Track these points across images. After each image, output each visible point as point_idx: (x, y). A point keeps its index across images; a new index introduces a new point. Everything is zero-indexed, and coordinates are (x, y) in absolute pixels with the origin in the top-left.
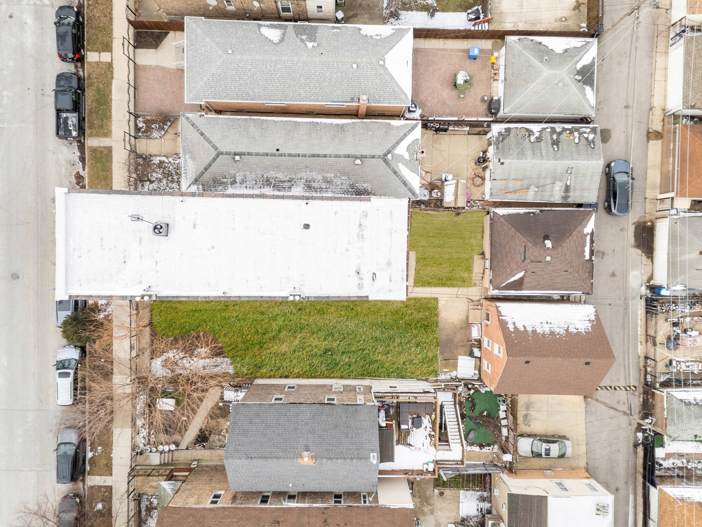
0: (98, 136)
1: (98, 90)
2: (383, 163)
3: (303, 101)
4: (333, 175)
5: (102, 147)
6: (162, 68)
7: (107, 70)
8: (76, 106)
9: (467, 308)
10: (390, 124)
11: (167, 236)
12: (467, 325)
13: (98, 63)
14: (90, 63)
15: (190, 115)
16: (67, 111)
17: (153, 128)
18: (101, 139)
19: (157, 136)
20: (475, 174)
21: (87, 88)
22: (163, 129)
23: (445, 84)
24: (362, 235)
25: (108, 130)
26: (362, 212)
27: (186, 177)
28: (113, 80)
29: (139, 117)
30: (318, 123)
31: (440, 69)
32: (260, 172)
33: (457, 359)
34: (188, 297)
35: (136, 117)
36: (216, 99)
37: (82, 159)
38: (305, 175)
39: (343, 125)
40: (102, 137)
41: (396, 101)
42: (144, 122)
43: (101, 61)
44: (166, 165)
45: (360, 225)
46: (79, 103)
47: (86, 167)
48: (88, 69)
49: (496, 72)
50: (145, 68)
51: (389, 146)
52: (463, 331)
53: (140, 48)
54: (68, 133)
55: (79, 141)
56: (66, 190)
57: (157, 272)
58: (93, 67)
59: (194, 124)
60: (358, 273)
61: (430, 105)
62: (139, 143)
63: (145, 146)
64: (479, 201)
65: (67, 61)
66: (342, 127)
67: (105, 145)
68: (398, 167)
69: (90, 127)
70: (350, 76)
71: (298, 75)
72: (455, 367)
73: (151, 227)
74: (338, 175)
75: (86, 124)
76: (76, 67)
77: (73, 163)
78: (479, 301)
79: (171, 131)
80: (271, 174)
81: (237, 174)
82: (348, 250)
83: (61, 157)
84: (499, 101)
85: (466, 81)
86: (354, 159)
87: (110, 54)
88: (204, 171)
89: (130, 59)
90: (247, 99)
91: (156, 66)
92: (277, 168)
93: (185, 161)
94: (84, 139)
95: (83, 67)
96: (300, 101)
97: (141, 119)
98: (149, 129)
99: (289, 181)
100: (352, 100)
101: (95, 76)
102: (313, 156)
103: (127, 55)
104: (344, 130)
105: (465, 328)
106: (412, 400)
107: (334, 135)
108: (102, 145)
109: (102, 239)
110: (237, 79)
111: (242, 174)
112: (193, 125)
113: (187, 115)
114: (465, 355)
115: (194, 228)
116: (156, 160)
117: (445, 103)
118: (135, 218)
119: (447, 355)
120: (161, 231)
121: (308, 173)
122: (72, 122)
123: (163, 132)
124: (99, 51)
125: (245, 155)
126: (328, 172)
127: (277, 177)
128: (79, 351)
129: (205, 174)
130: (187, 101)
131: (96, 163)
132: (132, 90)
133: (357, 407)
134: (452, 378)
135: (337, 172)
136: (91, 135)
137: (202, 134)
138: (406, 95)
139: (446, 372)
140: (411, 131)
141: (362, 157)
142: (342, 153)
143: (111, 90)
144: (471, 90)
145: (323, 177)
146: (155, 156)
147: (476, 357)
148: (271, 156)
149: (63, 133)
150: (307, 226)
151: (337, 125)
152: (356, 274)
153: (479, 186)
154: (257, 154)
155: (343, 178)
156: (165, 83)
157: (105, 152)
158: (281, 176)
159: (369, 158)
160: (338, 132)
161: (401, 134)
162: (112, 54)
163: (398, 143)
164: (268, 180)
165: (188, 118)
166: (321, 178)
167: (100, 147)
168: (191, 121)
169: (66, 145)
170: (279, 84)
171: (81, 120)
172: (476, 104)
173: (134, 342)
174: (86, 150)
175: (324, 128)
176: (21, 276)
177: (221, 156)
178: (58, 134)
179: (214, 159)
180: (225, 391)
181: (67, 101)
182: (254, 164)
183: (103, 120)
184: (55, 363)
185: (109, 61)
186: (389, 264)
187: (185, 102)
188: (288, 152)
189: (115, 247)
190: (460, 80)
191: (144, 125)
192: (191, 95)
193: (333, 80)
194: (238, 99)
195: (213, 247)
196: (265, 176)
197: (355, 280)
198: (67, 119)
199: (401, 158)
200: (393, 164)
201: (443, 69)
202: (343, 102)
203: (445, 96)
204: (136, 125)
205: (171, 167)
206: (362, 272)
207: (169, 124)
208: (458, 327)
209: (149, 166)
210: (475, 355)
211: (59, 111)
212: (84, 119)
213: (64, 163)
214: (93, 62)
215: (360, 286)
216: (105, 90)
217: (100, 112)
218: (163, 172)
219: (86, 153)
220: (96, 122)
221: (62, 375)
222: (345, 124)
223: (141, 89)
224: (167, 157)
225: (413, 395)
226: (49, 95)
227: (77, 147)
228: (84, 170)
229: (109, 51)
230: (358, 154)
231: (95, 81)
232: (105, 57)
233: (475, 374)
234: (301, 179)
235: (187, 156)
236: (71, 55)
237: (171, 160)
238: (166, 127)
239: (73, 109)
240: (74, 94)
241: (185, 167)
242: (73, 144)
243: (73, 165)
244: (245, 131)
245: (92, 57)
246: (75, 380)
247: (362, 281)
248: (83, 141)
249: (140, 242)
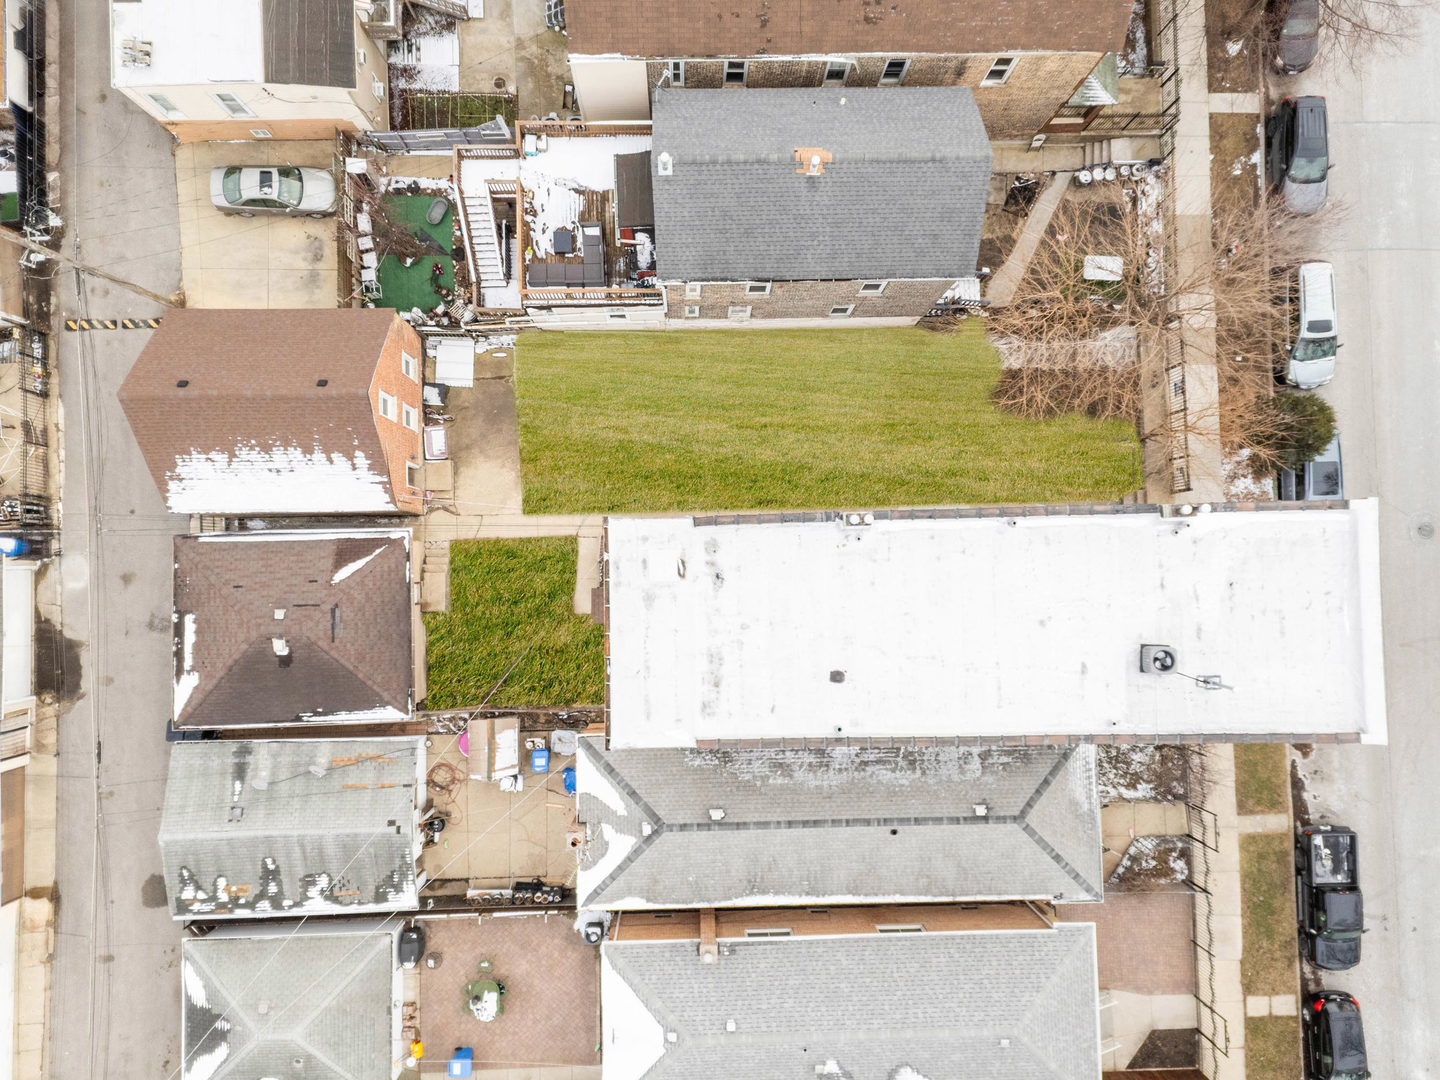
0: (1267, 836)
1: (1270, 934)
2: (661, 813)
3: (840, 941)
4: (771, 781)
5: (1257, 813)
6: (1138, 989)
7: (1254, 978)
8: (1317, 901)
9: (458, 492)
10: (648, 900)
11: (1143, 646)
12: (456, 455)
13: (1274, 992)
14: (1290, 991)
15: (1084, 897)
16: (1334, 888)
17: (1153, 858)
18: (1260, 830)
19: (1145, 843)
20: (450, 791)
21: (1293, 939)
22: (1134, 859)
23: (524, 989)
24: (711, 662)
25: (1248, 851)
26: (714, 714)
27: (1087, 763)
28: (1240, 957)
29: (1183, 881)
30: (808, 894)
31: (536, 1022)
32: (931, 782)
33: (476, 379)
34: (1092, 512)
35: (1189, 883)
36: (1030, 936)
37: (1297, 785)
38: (831, 779)
39: (752, 893)
40: (1260, 835)
41: (634, 951)
42: (1173, 871)
43: (1266, 998)
44: (1122, 781)
45: (717, 685)
46: (1311, 905)
47: (1289, 768)
48: (1294, 978)
49: (409, 1024)
50: (1176, 988)
51: (649, 853)
52: (466, 441)
53: (1185, 1030)
54: (1332, 840)
55: (1306, 823)
56: (1365, 739)
57: (1161, 566)
58: (1284, 983)
59: (1074, 878)
60: (718, 577)
61: (556, 941)
62: (1182, 827)
63: (1170, 819)
64: (438, 733)
65: (1340, 994)
66: (753, 888)
67: (1252, 817)
68: (627, 806)
69: (1285, 854)
70: (740, 1003)
71: (855, 999)
72: (479, 362)
73: (1178, 666)
74: (759, 783)
75: (1292, 859)
76: (1318, 982)
77: (1317, 777)
78: (431, 510)
79: (1115, 854)
80: (905, 778)
81: (978, 773)
82: (743, 627)
83: (1342, 787)
84: (402, 959)
85: (477, 998)
86: (726, 820)
87: (1251, 1014)
88: (1050, 778)
89: (1211, 1008)
90: (962, 937)
91: (1150, 993)
92: (892, 793)
93: (1089, 797)
94: (1295, 828)
95: (1304, 982)
96: (847, 941)
97: (1180, 877)
98: (1162, 856)
99: (866, 763)
100: (733, 949)
101: (1279, 965)
102: (816, 823)
103: (1216, 1016)
104: (749, 881)
105: (461, 450)
106: (576, 291)
107: (770, 869)
108: (1258, 817)
109: (1282, 633)
110: (986, 981)
111: (969, 776)
112: (1077, 877)
113: (1089, 898)
114: (459, 390)
115: (1084, 666)
116: (1144, 790)
117: (522, 947)
118: (1214, 683)
119: (499, 387)
120: (1161, 655)
121: (825, 783)
122: (1323, 865)
123: (1132, 851)
124: (1273, 1019)
125: (965, 819)
126: (782, 788)
127: (893, 771)
128: (1290, 377)
129: (1048, 770)
130: (1090, 927)
131: (1269, 779)
132: (1202, 939)
133: (704, 276)
134: (486, 337)
135: (763, 790)
136: (1282, 837)
137: (1057, 858)
138: (614, 966)
139: (500, 350)
140: (599, 887)
141: (708, 825)
142: (752, 832)
143: (1244, 937)
144: (464, 978)
145: (791, 776)
146: (1146, 800)
147: (434, 385)
148: (909, 820)
149: (1341, 839)
150: (837, 677)
151: (764, 892)
152: (724, 575)
153: (440, 766)
154: (938, 820)
155: (748, 777)
156: (1131, 958)
157: (1251, 802)
158: (884, 775)
159: (692, 825)
160: (762, 878)
161: (621, 880)
162: (1245, 1014)
163: (629, 860)
164: (912, 763)
165: (1088, 890)
166: (796, 775)
167: (1263, 812)
168: (1081, 885)
169: (1334, 813)
170: (895, 975)
171: (1304, 869)
172: (452, 949)
173: (1175, 403)
174: (1291, 804)
175: (794, 883)
176: (1414, 533)
177: (1017, 813)
178: (1353, 839)
179: (1029, 805)
180: (978, 298)
181: (1338, 907)
182: (945, 798)
183: (1259, 870)
184: (1338, 350)
185: (1251, 1000)
186: (649, 599)
187: (1093, 924)
188: (872, 829)
189: (1253, 617)
190: (491, 999)
191: (1172, 865)
192: (1083, 940)
193: (778, 992)
194: (983, 937)
195: (1042, 623)
196: (919, 772)
197: (723, 560)
198: (1335, 871)
199: (621, 825)
200: (638, 812)
201: (530, 1023)
202: (753, 944)
203: (524, 962)
204: (1189, 864)
205: (1112, 776)
206: (711, 579)
207: (1121, 870)
208: (475, 451)
209: (1159, 777)
210: (436, 390)
211: (1352, 887)
212: (1298, 871)
213: (1336, 775)
214: (1284, 993)
215: (712, 547)
216: (1257, 935)
217: (1265, 888)
218: (1128, 764)
219: (1290, 799)
220: (1274, 866)
221: (1324, 326)
222: (747, 895)
223: (1182, 943)
224: (1121, 798)
225: (575, 302)
226: (1373, 917)
227: (1310, 811)
228: (1294, 762)
229: (1252, 1018)
230: (717, 832)
231: (1278, 954)
232: (1259, 1006)
233: (435, 348)
234: (840, 770)
235: (1086, 807)
236: (1332, 1008)
237: (1113, 793)
238: (1126, 862)
239: (1324, 893)
240: (1322, 924)
241: (1090, 784)
242: (1317, 816)
243: (1316, 772)
244: (964, 869)
245: (1287, 1005)
246: (1296, 319)
247: (708, 558)
248: (1299, 824)
249: (1199, 630)
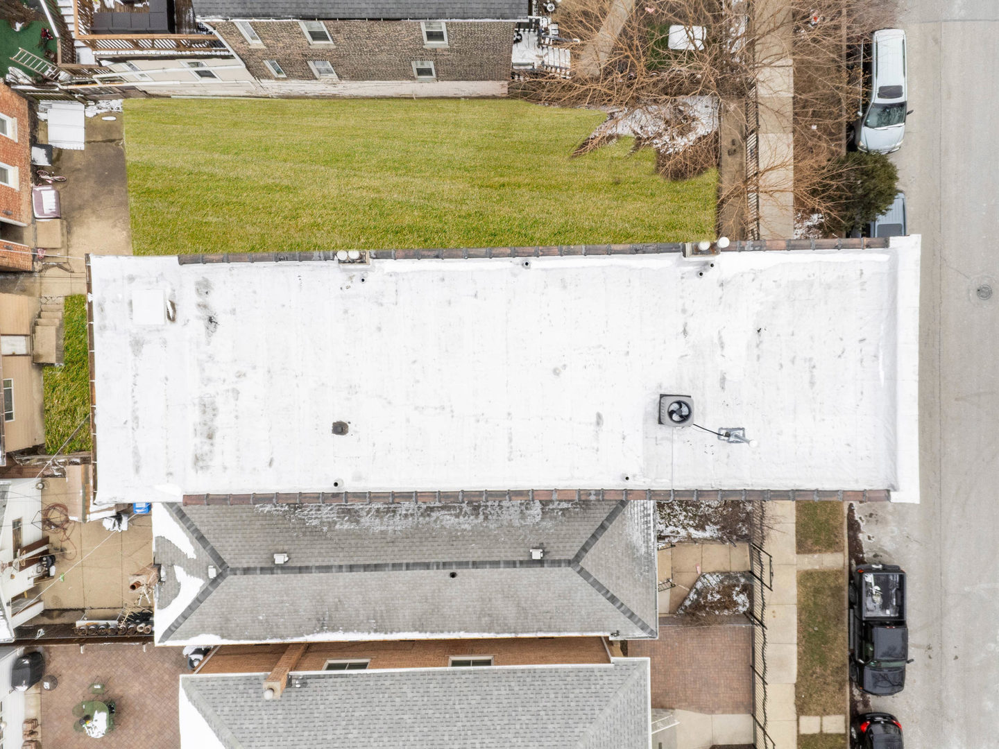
0: (823, 573)
1: (823, 662)
2: (226, 557)
3: (407, 674)
4: (337, 527)
5: (815, 552)
6: (701, 709)
7: (807, 700)
8: (866, 633)
9: (71, 251)
10: (223, 637)
11: (662, 396)
12: (66, 215)
13: (825, 712)
14: (840, 711)
15: (639, 634)
16: (883, 622)
17: (718, 592)
18: (817, 567)
19: (710, 578)
20: (65, 530)
21: (845, 665)
22: (698, 593)
23: (138, 708)
24: (204, 412)
25: (805, 586)
27: (645, 509)
28: (795, 681)
29: (744, 613)
30: (376, 631)
31: (149, 736)
32: (492, 527)
33: (88, 142)
35: (750, 614)
36: (588, 670)
37: (854, 527)
38: (397, 524)
39: (321, 630)
40: (817, 572)
41: (210, 683)
42: (736, 604)
43: (818, 718)
44: (691, 522)
45: (210, 437)
46: (861, 638)
47: (846, 511)
48: (844, 700)
49: (29, 739)
50: (735, 708)
51: (216, 594)
52: (78, 201)
53: (744, 745)
54: (882, 578)
55: (860, 561)
56: (894, 496)
57: (684, 311)
58: (835, 705)
59: (629, 617)
60: (211, 320)
61: (167, 665)
62: (745, 565)
63: (735, 558)
64: (53, 476)
65: (884, 716)
66: (322, 627)
67: (810, 556)
68: (196, 551)
69: (839, 589)
70: (306, 733)
71: (418, 729)
72: (90, 126)
73: (696, 418)
74: (325, 529)
75: (846, 594)
76: (866, 703)
77: (873, 519)
78: (46, 267)
79: (684, 589)
80: (467, 523)
81: (538, 519)
82: (240, 375)
83: (895, 529)
84: (15, 683)
85: (88, 718)
86: (290, 564)
87: (803, 731)
88: (607, 523)
89: (763, 729)
90: (523, 671)
91: (713, 712)
92: (454, 537)
93: (647, 541)
94: (850, 565)
95: (853, 704)
96: (414, 674)
97: (742, 609)
98: (726, 591)
99: (432, 509)
100: (304, 682)
101: (831, 688)
102: (377, 567)
103: (767, 738)
104: (319, 620)
105: (73, 210)
106: (144, 39)
107: (337, 610)
108: (816, 556)
109: (812, 383)
110: (542, 713)
111: (529, 521)
112: (632, 616)
113: (644, 635)
114: (71, 153)
115: (599, 416)
116: (710, 531)
117: (136, 670)
118: (736, 436)
119: (109, 150)
120: (675, 407)
121: (390, 528)
122: (873, 601)
123: (699, 585)
124: (823, 736)
125: (521, 562)
126: (348, 533)
127: (457, 516)
128: (861, 144)
129: (605, 516)
130: (645, 662)
131: (827, 521)
132: (759, 667)
134: (96, 101)
135: (329, 535)
136: (837, 574)
137: (613, 599)
138: (190, 698)
139: (110, 113)
140: (173, 625)
141: (271, 569)
142: (315, 576)
143: (799, 663)
144: (81, 698)
145: (358, 522)
146: (712, 540)
147: (42, 146)
148: (467, 563)
149: (891, 578)
150: (340, 428)
151: (334, 629)
152: (220, 318)
153: (54, 507)
154: (495, 564)
155: (315, 522)
156: (695, 681)
157: (810, 542)
158: (448, 519)
159: (255, 569)
160: (330, 616)
161: (193, 618)
162: (798, 731)
163: (198, 601)
164: (476, 509)
165: (644, 627)
166: (362, 520)
167: (820, 551)
168: (636, 623)
169: (886, 552)
170: (457, 707)
171: (856, 603)
172: (70, 672)
173: (752, 167)
174: (846, 544)
175: (362, 622)
176: (973, 294)
177: (571, 557)
178: (902, 578)
179: (584, 549)
180: (568, 65)
181: (884, 638)
182: (504, 542)
183: (815, 603)
184: (908, 117)
185: (803, 719)
186: (137, 345)
187: (648, 659)
188: (432, 573)
189: (781, 366)
190: (100, 722)
191: (735, 598)
192: (637, 674)
193: (344, 723)
194: (543, 671)
195: (556, 372)
196: (481, 517)
197: (218, 302)
198: (884, 606)
199: (193, 568)
200: (206, 556)
201: (143, 738)
202: (330, 676)
203: (137, 685)
204: (751, 597)
205: (682, 518)
206: (201, 325)
207: (688, 603)
208: (88, 211)
209: (725, 518)
210: (43, 151)
211: (899, 622)
212: (851, 605)
213: (890, 518)
214: (835, 714)
215: (204, 287)
216: (811, 661)
217: (820, 619)
218: (698, 507)
219: (846, 539)
220: (829, 600)
221: (895, 91)
222: (318, 632)
223: (742, 668)
224: (689, 536)
225: (145, 53)
226: (918, 647)
227: (865, 550)
228: (851, 505)
229: (804, 736)
230: (279, 576)
231: (830, 679)
232: (811, 725)
233: (45, 111)
234: (406, 516)
235: (643, 550)
236: (877, 730)
237: (683, 533)
238: (693, 596)
239: (872, 627)
240: (870, 654)
241: (648, 528)
242: (871, 555)
243: (871, 515)
244: (524, 609)
245: (836, 724)
246: (868, 83)
247: (200, 300)
248: (853, 562)
249: (723, 380)
